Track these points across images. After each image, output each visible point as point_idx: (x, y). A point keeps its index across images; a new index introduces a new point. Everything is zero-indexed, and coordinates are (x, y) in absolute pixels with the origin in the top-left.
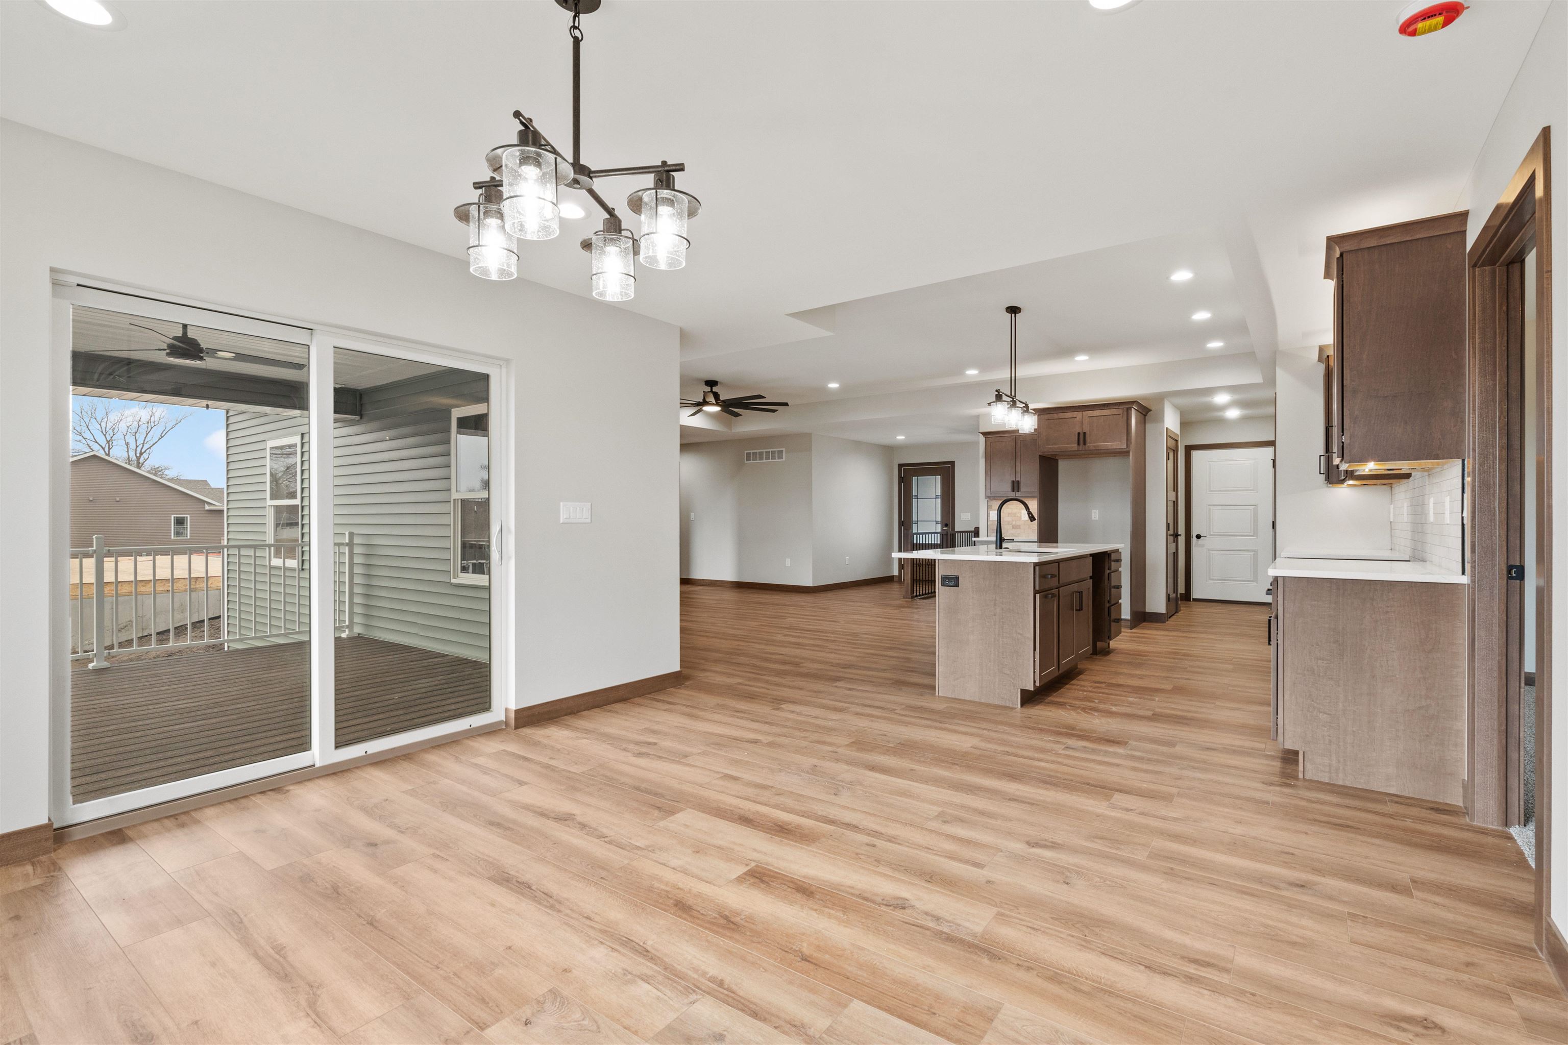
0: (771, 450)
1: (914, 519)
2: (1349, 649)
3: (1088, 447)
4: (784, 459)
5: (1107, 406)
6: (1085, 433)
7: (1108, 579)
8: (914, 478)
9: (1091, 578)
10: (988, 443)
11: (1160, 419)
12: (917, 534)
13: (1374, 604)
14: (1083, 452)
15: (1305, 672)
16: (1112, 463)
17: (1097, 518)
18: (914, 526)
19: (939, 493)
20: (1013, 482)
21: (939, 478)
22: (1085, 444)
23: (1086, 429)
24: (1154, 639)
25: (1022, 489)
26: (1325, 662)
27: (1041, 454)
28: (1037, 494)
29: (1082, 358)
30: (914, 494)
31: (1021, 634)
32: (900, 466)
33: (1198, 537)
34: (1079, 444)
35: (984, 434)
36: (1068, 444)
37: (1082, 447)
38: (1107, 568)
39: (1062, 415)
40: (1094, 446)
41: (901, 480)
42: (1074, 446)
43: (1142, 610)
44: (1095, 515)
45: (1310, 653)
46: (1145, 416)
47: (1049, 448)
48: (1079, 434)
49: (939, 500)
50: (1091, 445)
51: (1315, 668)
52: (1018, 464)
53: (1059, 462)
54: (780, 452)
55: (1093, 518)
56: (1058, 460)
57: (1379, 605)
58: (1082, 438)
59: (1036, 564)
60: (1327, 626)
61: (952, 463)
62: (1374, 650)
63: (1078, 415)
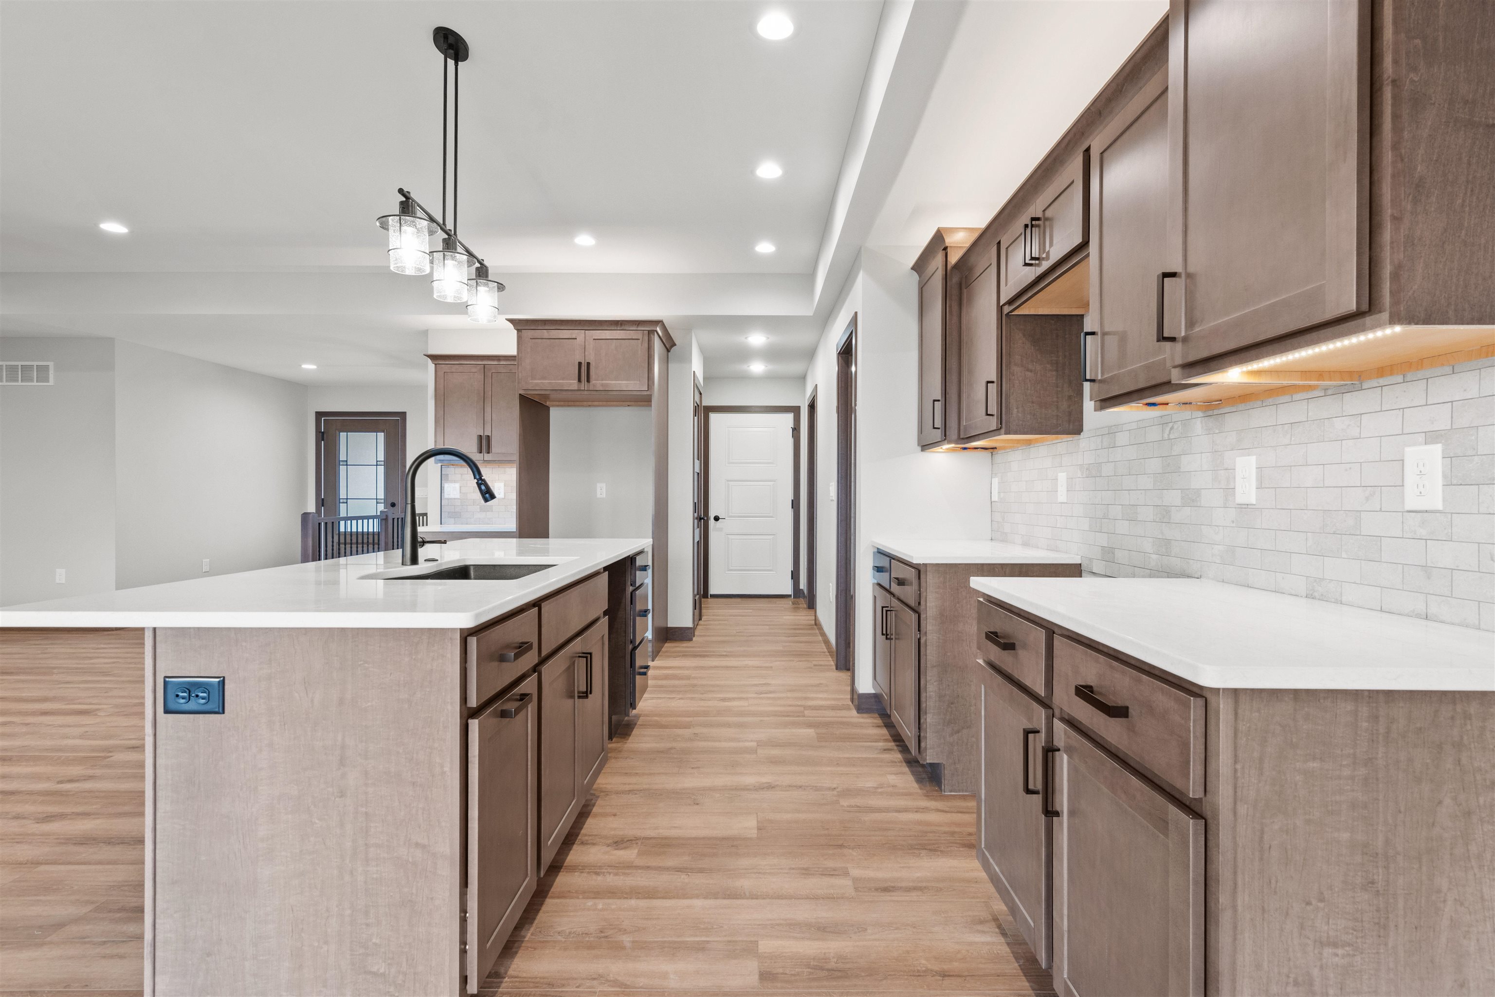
0: (20, 363)
1: (343, 495)
2: (1401, 905)
3: (594, 385)
4: (52, 382)
5: (621, 325)
6: (588, 364)
7: (631, 604)
8: (343, 435)
9: (605, 613)
10: (441, 374)
11: (686, 358)
12: (346, 519)
13: (1464, 761)
14: (586, 393)
15: (1290, 989)
16: (624, 415)
17: (604, 496)
18: (343, 507)
19: (381, 457)
20: (480, 437)
21: (381, 436)
22: (588, 381)
23: (591, 358)
24: (688, 678)
25: (495, 448)
26: (1340, 952)
27: (522, 392)
28: (516, 457)
29: (585, 240)
30: (342, 457)
31: (424, 847)
32: (319, 415)
33: (717, 519)
34: (579, 380)
35: (434, 358)
36: (563, 379)
37: (584, 385)
38: (629, 583)
39: (555, 334)
40: (602, 385)
41: (322, 436)
42: (573, 384)
43: (666, 626)
44: (601, 490)
45: (1302, 927)
46: (668, 351)
47: (537, 384)
48: (580, 364)
49: (381, 469)
50: (597, 383)
51: (1316, 972)
52: (488, 409)
53: (551, 411)
54: (43, 371)
55: (599, 496)
56: (548, 409)
57: (1476, 764)
58: (584, 371)
59: (466, 635)
60: (1345, 836)
61: (403, 415)
62: (1462, 904)
63: (579, 335)
